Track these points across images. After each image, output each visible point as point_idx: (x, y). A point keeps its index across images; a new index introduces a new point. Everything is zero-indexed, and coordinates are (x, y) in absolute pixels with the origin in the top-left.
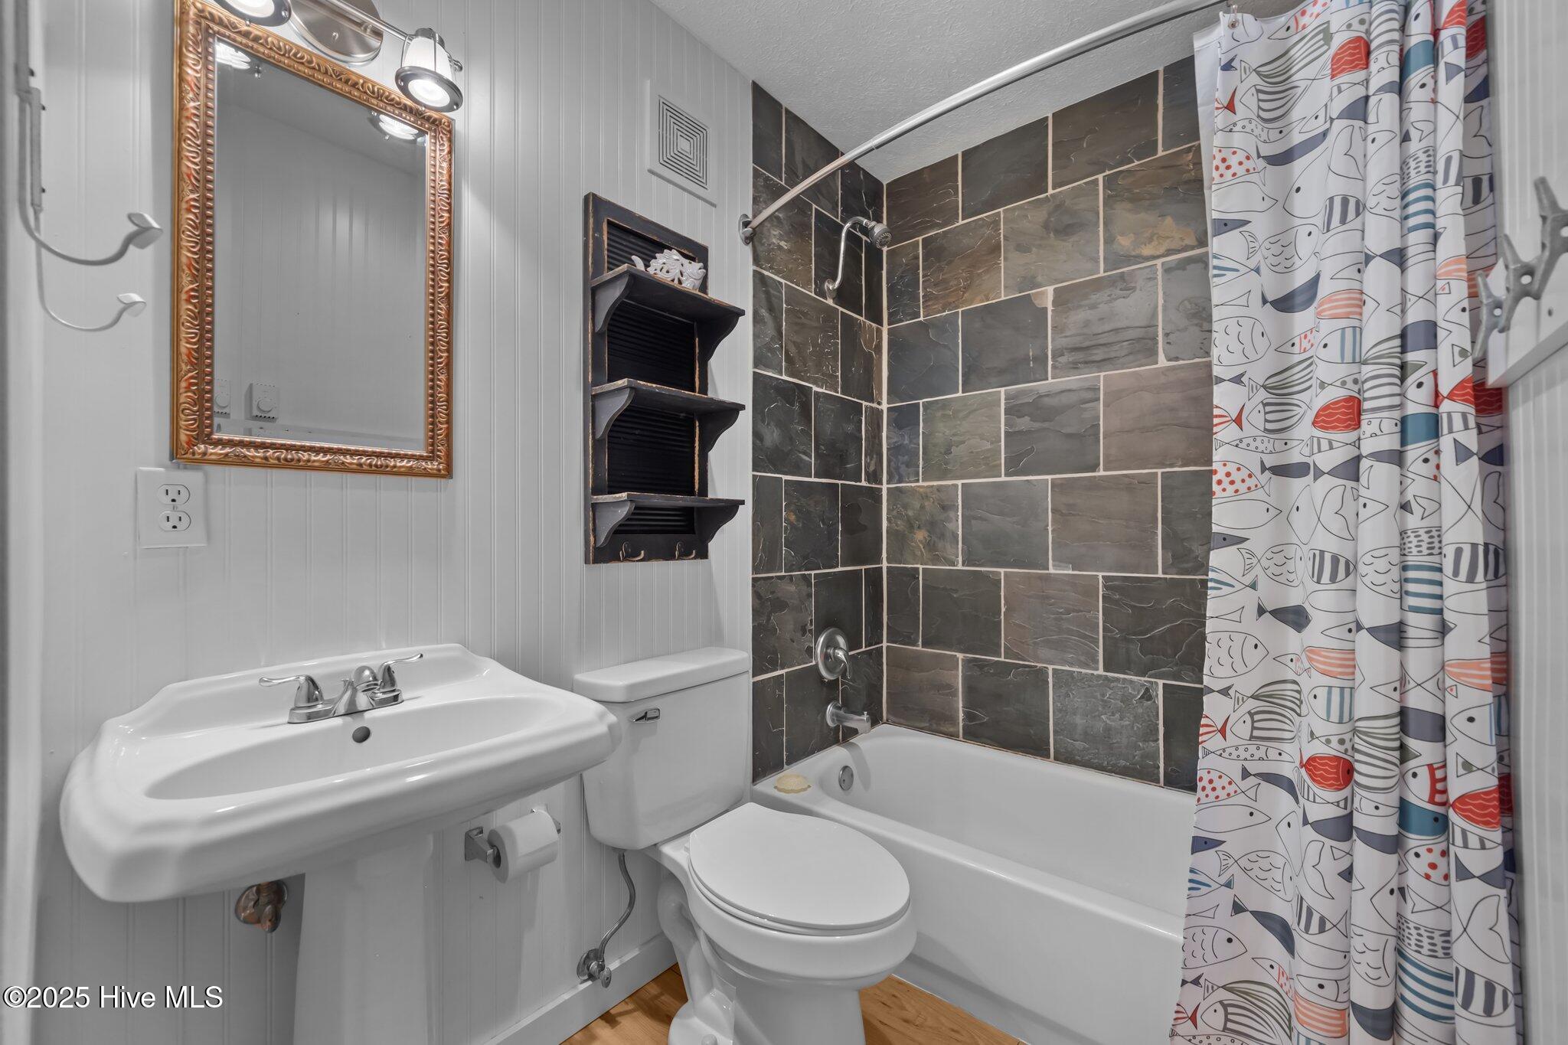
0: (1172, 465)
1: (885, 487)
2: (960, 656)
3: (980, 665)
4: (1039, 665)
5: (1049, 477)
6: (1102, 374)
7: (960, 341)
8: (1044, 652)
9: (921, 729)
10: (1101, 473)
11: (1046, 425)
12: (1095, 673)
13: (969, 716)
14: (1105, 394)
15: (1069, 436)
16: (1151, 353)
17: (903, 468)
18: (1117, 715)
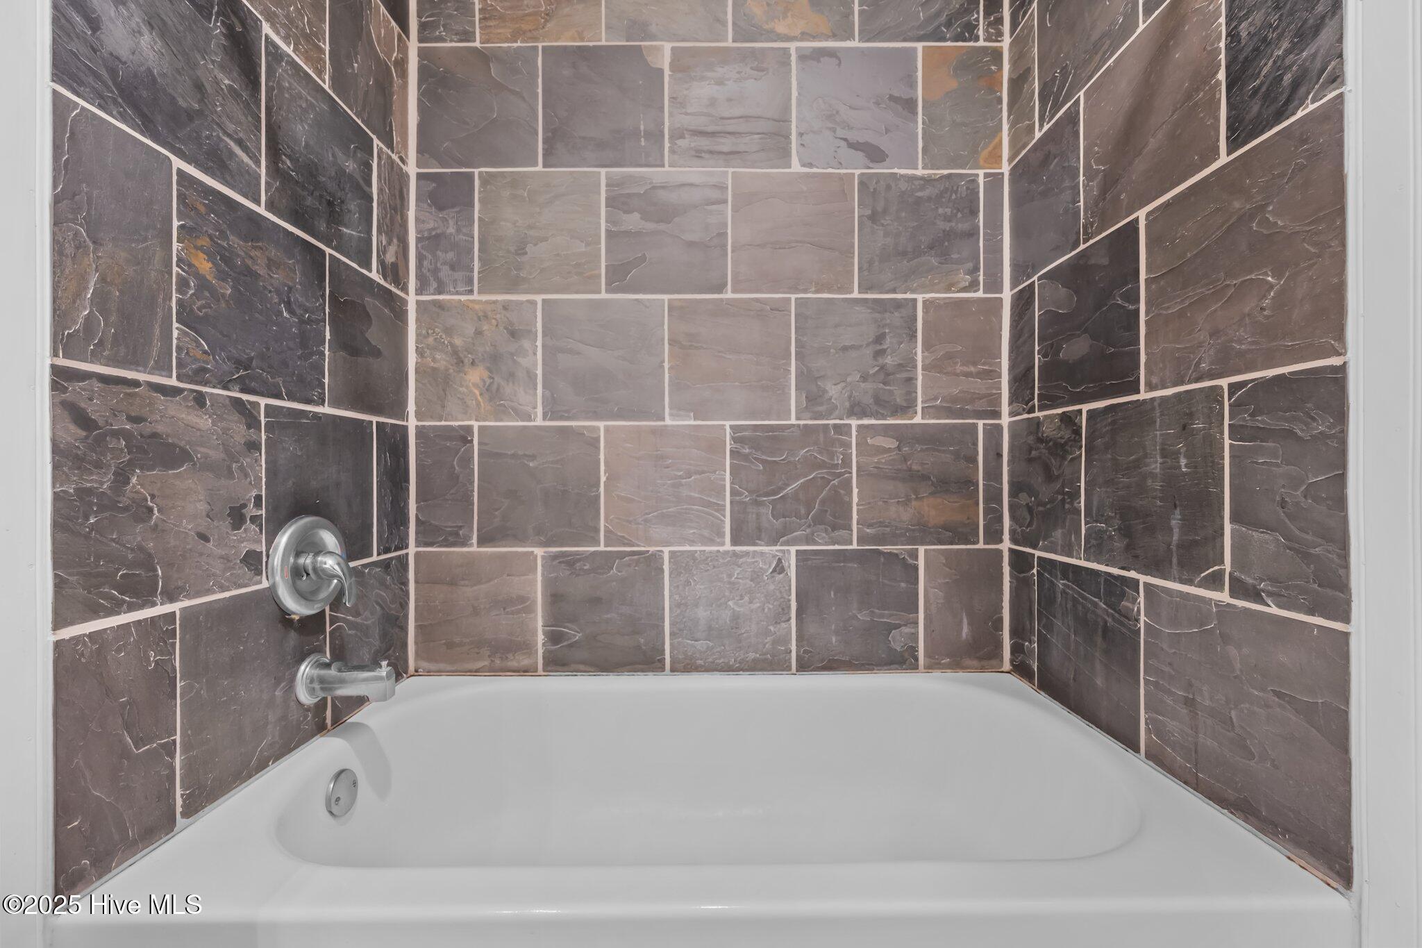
0: (805, 291)
1: (412, 299)
2: (539, 552)
3: (570, 562)
4: (652, 549)
5: (666, 297)
6: (731, 170)
7: (540, 91)
8: (658, 531)
9: (475, 672)
10: (729, 295)
11: (662, 226)
12: (721, 549)
13: (554, 638)
14: (734, 196)
15: (691, 244)
16: (783, 155)
17: (445, 272)
18: (746, 598)
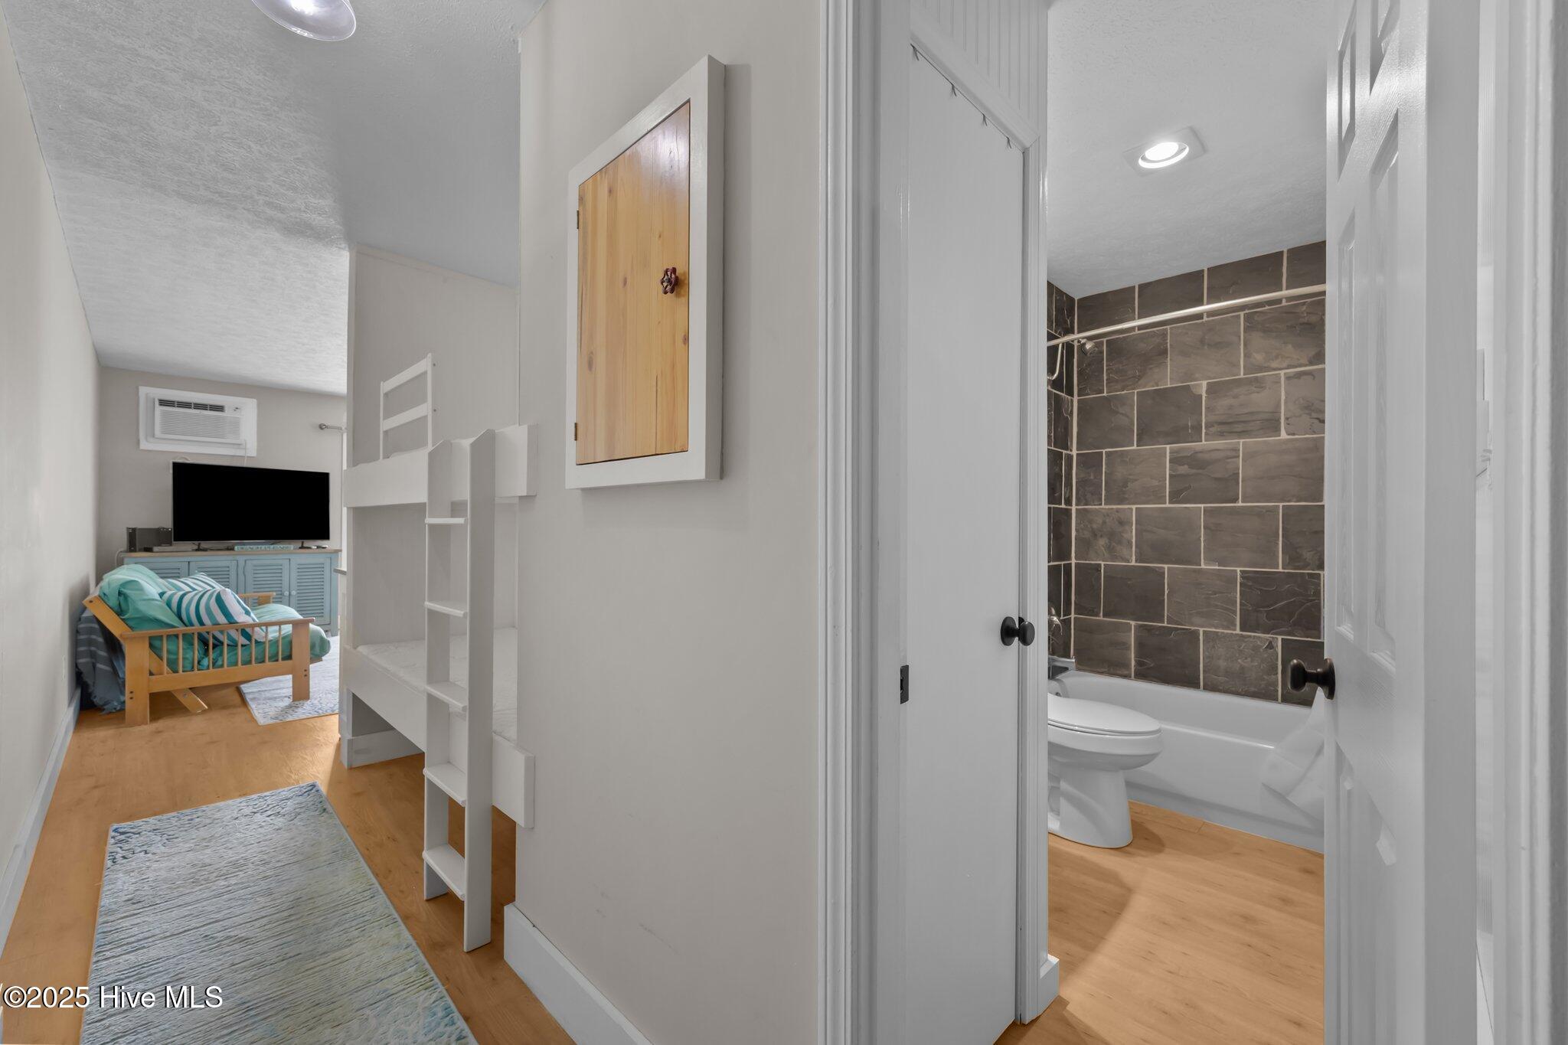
0: (1290, 501)
1: (1074, 508)
2: (1133, 623)
3: (1149, 630)
4: (1193, 628)
5: (1202, 506)
6: (1242, 441)
7: (1135, 412)
8: (1197, 620)
9: (1101, 673)
10: (1240, 504)
11: (1200, 471)
12: (1234, 632)
13: (1139, 663)
14: (1243, 453)
15: (1216, 479)
16: (1276, 430)
17: (1089, 496)
18: (1249, 659)
